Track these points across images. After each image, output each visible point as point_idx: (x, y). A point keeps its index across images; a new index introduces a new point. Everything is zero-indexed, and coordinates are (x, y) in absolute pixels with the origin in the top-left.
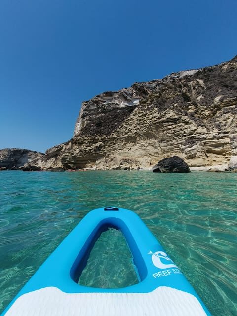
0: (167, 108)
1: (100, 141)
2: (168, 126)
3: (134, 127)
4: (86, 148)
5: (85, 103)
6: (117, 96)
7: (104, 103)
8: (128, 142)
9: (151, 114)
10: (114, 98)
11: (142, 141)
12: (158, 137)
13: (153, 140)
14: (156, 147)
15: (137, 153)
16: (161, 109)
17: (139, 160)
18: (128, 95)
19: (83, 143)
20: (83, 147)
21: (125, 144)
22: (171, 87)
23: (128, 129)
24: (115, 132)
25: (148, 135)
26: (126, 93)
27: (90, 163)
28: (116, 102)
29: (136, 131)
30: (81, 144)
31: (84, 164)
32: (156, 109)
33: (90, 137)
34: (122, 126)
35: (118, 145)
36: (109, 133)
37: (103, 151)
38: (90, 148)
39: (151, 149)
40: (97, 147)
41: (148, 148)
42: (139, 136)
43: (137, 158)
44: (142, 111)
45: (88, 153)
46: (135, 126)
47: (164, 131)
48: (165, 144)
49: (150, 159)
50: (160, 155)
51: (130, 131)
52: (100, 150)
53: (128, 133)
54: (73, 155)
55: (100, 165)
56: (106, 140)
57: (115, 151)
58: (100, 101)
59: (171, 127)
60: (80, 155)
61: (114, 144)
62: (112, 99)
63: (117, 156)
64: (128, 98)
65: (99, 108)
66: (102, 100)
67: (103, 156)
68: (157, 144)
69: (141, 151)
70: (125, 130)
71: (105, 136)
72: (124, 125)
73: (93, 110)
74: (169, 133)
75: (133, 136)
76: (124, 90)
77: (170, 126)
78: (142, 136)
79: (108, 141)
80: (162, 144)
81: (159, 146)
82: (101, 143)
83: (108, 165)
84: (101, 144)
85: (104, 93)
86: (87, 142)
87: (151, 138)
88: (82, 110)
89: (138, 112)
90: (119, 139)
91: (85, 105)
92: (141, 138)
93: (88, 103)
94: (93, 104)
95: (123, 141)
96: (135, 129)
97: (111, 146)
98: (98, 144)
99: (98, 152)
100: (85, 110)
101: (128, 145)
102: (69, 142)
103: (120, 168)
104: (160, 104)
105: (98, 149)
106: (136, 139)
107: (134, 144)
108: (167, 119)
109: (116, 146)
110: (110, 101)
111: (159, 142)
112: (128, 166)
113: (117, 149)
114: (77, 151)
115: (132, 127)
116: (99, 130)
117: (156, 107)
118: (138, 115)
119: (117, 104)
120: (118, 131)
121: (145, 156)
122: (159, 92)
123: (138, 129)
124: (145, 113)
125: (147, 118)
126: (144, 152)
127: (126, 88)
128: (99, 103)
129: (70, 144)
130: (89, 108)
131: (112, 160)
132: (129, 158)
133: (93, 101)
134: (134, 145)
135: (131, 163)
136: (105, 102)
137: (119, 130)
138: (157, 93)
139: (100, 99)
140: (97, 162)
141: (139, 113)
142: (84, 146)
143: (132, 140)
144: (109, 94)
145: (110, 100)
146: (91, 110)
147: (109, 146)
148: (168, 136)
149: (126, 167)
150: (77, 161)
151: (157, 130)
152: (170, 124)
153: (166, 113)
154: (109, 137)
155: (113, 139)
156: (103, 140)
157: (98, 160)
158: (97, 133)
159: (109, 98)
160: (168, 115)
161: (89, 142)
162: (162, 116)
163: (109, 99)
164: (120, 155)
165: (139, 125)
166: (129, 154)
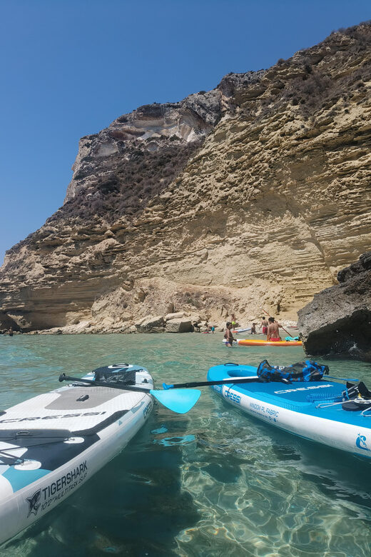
0: (335, 100)
1: (109, 237)
2: (346, 159)
3: (219, 180)
4: (65, 261)
5: (86, 141)
6: (175, 115)
7: (140, 138)
8: (199, 234)
9: (276, 128)
10: (168, 121)
11: (246, 226)
12: (307, 206)
13: (288, 220)
14: (298, 245)
15: (230, 270)
16: (313, 105)
17: (236, 293)
18: (208, 110)
19: (56, 246)
20: (56, 259)
21: (188, 242)
22: (345, 44)
23: (198, 187)
24: (156, 202)
25: (267, 205)
26: (202, 106)
27: (76, 310)
28: (174, 131)
29: (222, 193)
30: (52, 246)
31: (57, 313)
32: (297, 107)
33: (79, 224)
34: (179, 183)
35: (167, 244)
36: (138, 209)
37: (119, 267)
38: (77, 259)
39: (279, 253)
40: (98, 255)
41: (268, 248)
42: (236, 207)
43: (227, 289)
44: (245, 123)
45: (70, 277)
46: (219, 175)
47: (329, 180)
48: (335, 229)
49: (277, 289)
50: (315, 275)
51: (204, 195)
52: (107, 265)
53: (198, 201)
54: (23, 284)
55: (105, 314)
56: (127, 233)
57: (157, 265)
58: (129, 132)
59: (356, 163)
60: (44, 283)
61: (154, 242)
62: (161, 126)
63: (161, 282)
64: (209, 118)
65: (123, 152)
66: (134, 129)
67: (116, 283)
68: (304, 233)
69: (244, 261)
70: (186, 193)
71: (123, 218)
72: (186, 177)
73: (107, 158)
74: (350, 187)
75: (214, 210)
76: (197, 96)
77: (351, 158)
78: (246, 209)
79: (133, 234)
80: (324, 231)
81: (312, 240)
82: (111, 241)
83: (126, 315)
84: (111, 247)
85: (140, 110)
86: (69, 240)
87: (280, 213)
88: (79, 159)
89: (229, 126)
90: (168, 224)
91: (88, 145)
92: (242, 215)
93: (97, 139)
94: (109, 141)
95: (180, 231)
96: (219, 185)
97: (144, 252)
98: (102, 247)
99: (102, 272)
100: (87, 159)
101: (199, 242)
102: (22, 244)
103: (162, 323)
104: (309, 92)
105: (104, 260)
106: (225, 221)
107: (217, 238)
108: (341, 133)
109: (160, 249)
110: (157, 132)
111: (312, 223)
112: (193, 317)
113: (163, 260)
114: (38, 269)
115: (211, 180)
116: (107, 203)
117: (295, 103)
118: (232, 136)
119: (175, 138)
120: (167, 200)
121: (258, 281)
122: (305, 63)
123: (233, 184)
124: (253, 127)
125: (263, 142)
126: (255, 265)
127: (202, 93)
128: (126, 138)
129: (24, 249)
130: (96, 153)
131: (143, 296)
132: (200, 288)
133: (110, 134)
134: (217, 243)
135: (207, 306)
136: (142, 134)
137: (167, 195)
138: (297, 65)
139: (126, 127)
140: (96, 306)
141: (234, 129)
142: (58, 254)
143: (212, 225)
144: (153, 112)
145: (157, 128)
146: (102, 159)
147: (137, 251)
148: (346, 197)
149: (185, 320)
150: (36, 303)
151: (301, 181)
152: (353, 150)
153: (333, 114)
154: (135, 221)
155: (148, 226)
156: (119, 232)
157: (98, 298)
158: (102, 210)
159: (154, 122)
160: (343, 121)
161: (76, 241)
162: (317, 126)
163: (152, 127)
164: (172, 279)
165: (233, 170)
166: (203, 277)
